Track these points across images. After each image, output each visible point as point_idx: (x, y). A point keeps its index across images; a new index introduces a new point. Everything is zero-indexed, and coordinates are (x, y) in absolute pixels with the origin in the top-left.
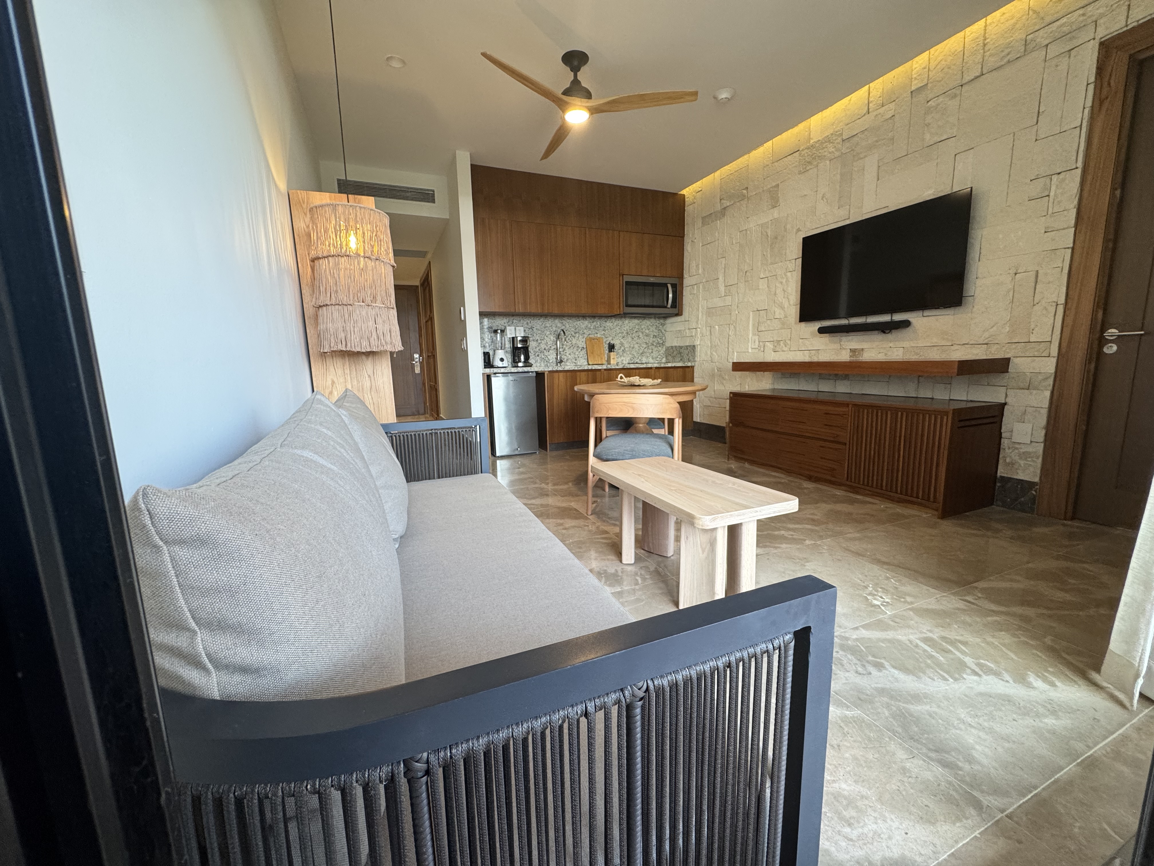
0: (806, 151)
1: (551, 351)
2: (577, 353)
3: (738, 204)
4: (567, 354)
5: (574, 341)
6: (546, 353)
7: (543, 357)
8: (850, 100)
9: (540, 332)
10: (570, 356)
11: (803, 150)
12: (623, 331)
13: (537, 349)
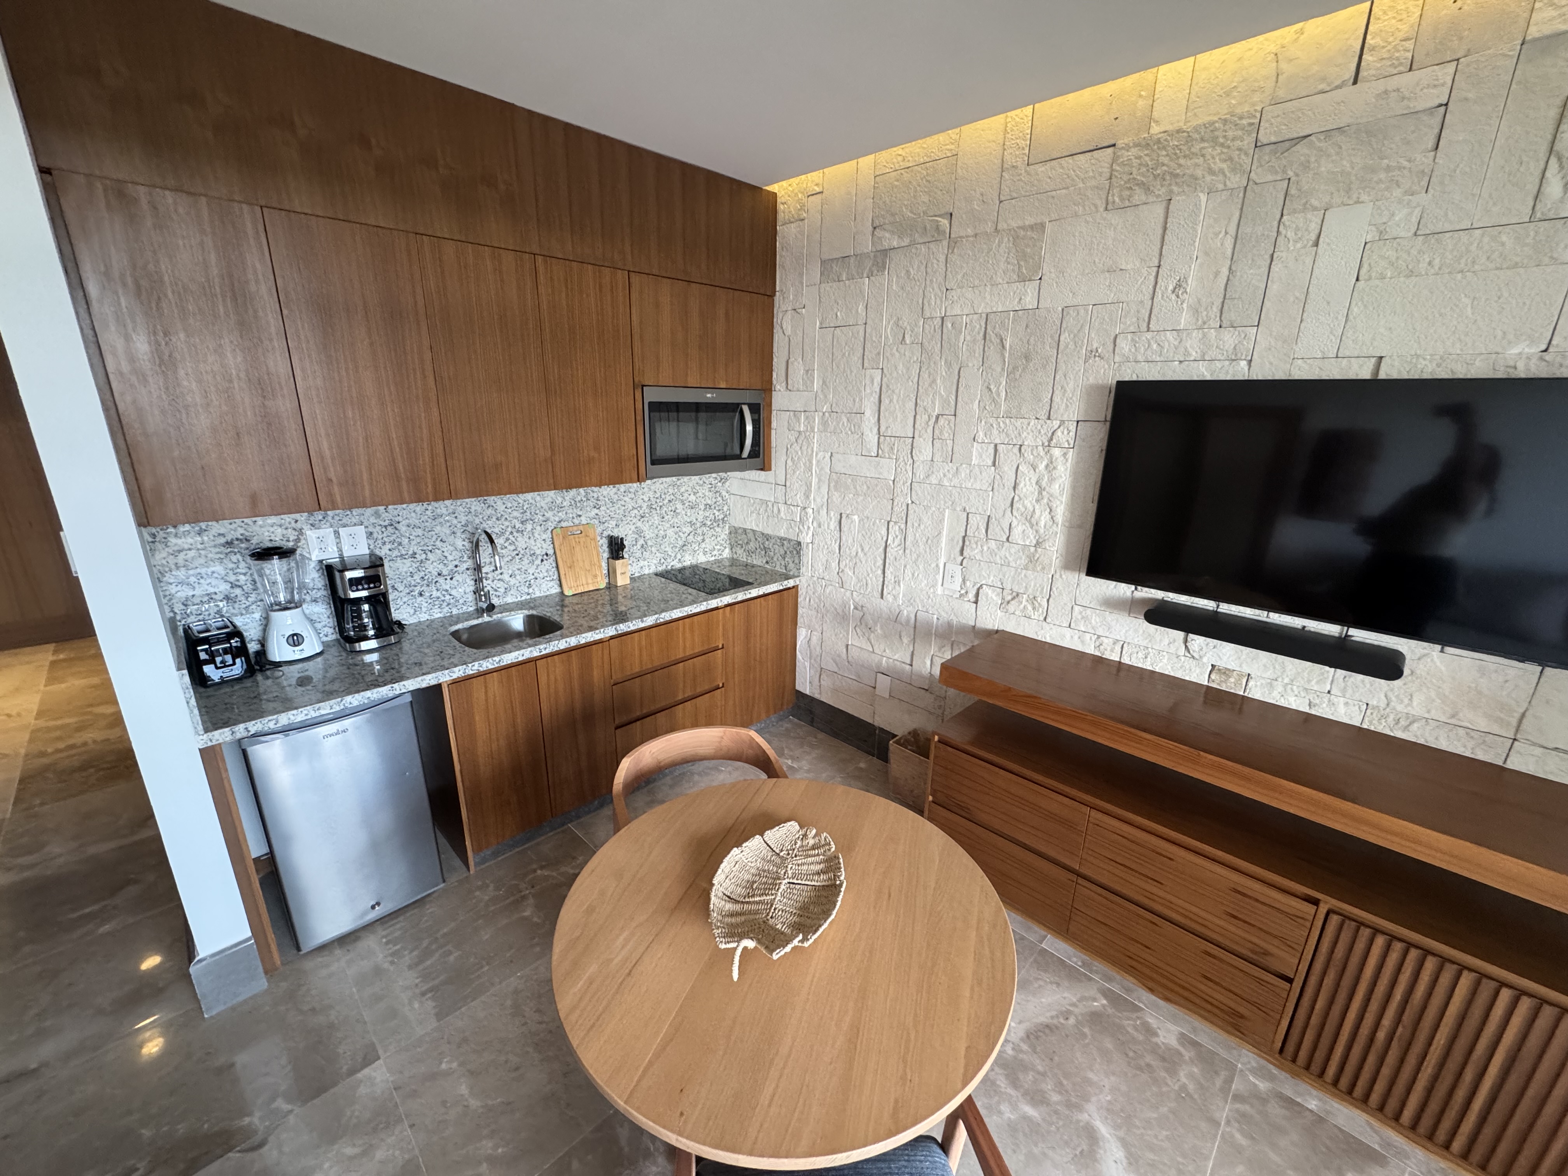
0: (1134, 151)
1: (457, 577)
2: (531, 571)
3: (923, 249)
4: (506, 577)
5: (521, 543)
6: (445, 584)
7: (435, 594)
8: (1302, 32)
9: (419, 532)
10: (513, 581)
11: (1127, 148)
12: (640, 502)
13: (417, 577)
